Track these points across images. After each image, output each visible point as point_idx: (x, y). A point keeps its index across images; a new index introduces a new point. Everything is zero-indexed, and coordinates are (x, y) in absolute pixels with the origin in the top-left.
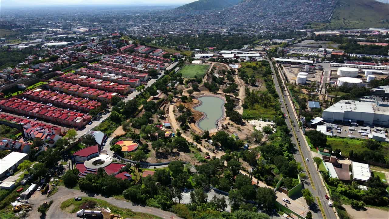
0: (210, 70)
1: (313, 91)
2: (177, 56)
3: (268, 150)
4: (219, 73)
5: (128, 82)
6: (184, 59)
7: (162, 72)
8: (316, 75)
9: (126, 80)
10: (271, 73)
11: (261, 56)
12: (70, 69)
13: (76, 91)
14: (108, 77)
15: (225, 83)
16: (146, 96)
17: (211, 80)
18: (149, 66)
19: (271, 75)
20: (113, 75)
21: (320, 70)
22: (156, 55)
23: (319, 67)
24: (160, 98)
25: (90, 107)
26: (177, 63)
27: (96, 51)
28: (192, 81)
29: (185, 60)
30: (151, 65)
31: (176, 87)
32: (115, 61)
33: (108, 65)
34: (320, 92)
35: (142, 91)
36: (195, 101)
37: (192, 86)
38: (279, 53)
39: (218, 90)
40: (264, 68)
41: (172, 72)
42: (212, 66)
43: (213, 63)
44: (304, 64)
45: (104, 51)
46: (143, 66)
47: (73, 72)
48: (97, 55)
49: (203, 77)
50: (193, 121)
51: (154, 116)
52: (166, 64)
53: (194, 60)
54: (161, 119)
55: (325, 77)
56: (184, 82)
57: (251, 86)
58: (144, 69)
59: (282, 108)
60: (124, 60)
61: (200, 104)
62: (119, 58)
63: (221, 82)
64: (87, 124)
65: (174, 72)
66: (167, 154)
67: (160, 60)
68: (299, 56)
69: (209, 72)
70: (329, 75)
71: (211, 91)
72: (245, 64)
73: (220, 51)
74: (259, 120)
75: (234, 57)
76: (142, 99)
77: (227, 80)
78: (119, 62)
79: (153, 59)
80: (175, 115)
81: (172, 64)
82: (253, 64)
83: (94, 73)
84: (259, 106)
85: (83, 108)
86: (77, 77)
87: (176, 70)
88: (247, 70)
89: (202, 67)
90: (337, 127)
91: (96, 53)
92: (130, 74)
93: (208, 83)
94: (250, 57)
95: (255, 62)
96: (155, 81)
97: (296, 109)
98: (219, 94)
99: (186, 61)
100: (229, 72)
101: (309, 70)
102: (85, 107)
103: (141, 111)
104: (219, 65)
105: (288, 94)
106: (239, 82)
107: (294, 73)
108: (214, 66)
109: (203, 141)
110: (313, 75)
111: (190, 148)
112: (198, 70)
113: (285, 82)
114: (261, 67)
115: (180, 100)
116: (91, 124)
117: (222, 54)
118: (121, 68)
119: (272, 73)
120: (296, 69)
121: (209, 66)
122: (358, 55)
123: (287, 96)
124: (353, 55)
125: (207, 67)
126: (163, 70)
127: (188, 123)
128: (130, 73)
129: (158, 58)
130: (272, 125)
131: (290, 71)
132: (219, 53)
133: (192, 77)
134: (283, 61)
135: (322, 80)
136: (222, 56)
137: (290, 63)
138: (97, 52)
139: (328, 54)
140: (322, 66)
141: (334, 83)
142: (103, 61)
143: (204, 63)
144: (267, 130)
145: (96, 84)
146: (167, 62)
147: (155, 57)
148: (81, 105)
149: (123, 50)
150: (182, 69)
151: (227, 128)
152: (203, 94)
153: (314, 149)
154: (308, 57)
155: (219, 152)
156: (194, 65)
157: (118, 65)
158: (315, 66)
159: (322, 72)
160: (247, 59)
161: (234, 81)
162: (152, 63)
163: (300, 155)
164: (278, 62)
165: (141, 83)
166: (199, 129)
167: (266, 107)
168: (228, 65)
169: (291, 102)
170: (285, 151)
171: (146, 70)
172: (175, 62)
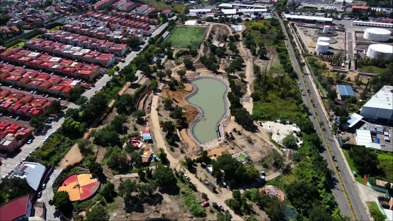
0: (208, 35)
1: (339, 65)
2: (167, 15)
3: (298, 192)
4: (218, 40)
5: (98, 60)
6: (174, 18)
7: (146, 39)
8: (338, 38)
9: (95, 57)
10: (283, 38)
11: (268, 11)
12: (19, 39)
13: (19, 80)
14: (70, 53)
15: (227, 55)
16: (121, 82)
17: (209, 52)
18: (129, 31)
19: (283, 41)
20: (78, 48)
21: (341, 31)
22: (140, 13)
23: (339, 26)
24: (140, 85)
25: (33, 110)
26: (166, 24)
27: (62, 9)
28: (184, 53)
29: (177, 19)
30: (131, 30)
31: (163, 64)
32: (83, 25)
33: (73, 32)
34: (348, 66)
35: (116, 73)
36: (188, 87)
37: (184, 62)
38: (289, 6)
39: (218, 69)
40: (274, 29)
41: (159, 39)
42: (210, 29)
43: (212, 24)
44: (321, 23)
45: (71, 9)
46: (120, 32)
47: (22, 44)
48: (62, 15)
49: (199, 47)
50: (184, 125)
51: (129, 119)
52: (153, 27)
53: (187, 19)
54: (140, 124)
55: (349, 42)
56: (174, 56)
57: (261, 58)
58: (121, 36)
59: (303, 95)
60: (97, 23)
61: (194, 92)
62: (90, 20)
63: (222, 53)
64: (25, 142)
65: (162, 40)
66: (142, 200)
67: (144, 21)
68: (313, 11)
69: (207, 38)
70: (354, 39)
71: (209, 68)
72: (250, 24)
73: (219, 4)
74: (276, 122)
75: (237, 14)
76: (115, 88)
77: (229, 49)
78: (89, 27)
79: (136, 20)
80: (159, 114)
81: (160, 26)
82: (260, 24)
83: (51, 47)
84: (274, 96)
85: (23, 112)
86: (26, 54)
87: (164, 36)
88: (254, 33)
89: (197, 31)
90: (384, 131)
91: (62, 13)
92: (102, 46)
93: (205, 57)
94: (256, 13)
95: (262, 21)
96: (136, 56)
97: (322, 98)
98: (220, 73)
99: (178, 21)
100: (231, 38)
101: (328, 31)
102: (25, 111)
103: (111, 110)
104: (219, 26)
105: (308, 72)
106: (245, 52)
107: (310, 36)
108: (212, 29)
109: (199, 167)
110: (334, 39)
111: (180, 184)
112: (193, 35)
113: (302, 52)
114: (270, 28)
115: (167, 86)
116: (31, 142)
117: (221, 8)
118: (91, 35)
119: (285, 37)
120: (312, 29)
121: (206, 28)
122: (384, 10)
123: (307, 74)
124: (378, 9)
125: (203, 31)
126: (147, 36)
127: (177, 130)
128: (103, 44)
129: (143, 18)
130: (295, 132)
131: (305, 33)
132: (218, 7)
133: (185, 48)
134: (295, 19)
135: (347, 45)
136: (222, 12)
137: (304, 21)
138: (62, 11)
139: (348, 7)
140: (343, 26)
141: (363, 51)
142: (67, 26)
143: (200, 25)
144: (289, 143)
145: (50, 66)
146: (154, 24)
147: (138, 17)
148: (19, 108)
149: (98, 7)
150: (172, 34)
151: (233, 138)
152: (199, 74)
153: (359, 177)
154: (325, 12)
155: (222, 189)
156: (187, 27)
157: (88, 31)
158: (334, 25)
159: (344, 33)
160: (253, 16)
161: (238, 52)
162: (134, 27)
163: (342, 191)
164: (289, 19)
165: (116, 59)
166: (193, 141)
167: (283, 97)
168: (230, 26)
169: (314, 86)
170: (321, 189)
171: (124, 39)
172: (164, 23)
